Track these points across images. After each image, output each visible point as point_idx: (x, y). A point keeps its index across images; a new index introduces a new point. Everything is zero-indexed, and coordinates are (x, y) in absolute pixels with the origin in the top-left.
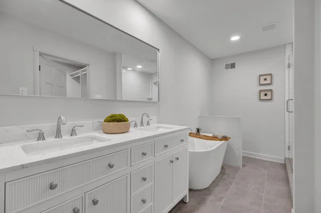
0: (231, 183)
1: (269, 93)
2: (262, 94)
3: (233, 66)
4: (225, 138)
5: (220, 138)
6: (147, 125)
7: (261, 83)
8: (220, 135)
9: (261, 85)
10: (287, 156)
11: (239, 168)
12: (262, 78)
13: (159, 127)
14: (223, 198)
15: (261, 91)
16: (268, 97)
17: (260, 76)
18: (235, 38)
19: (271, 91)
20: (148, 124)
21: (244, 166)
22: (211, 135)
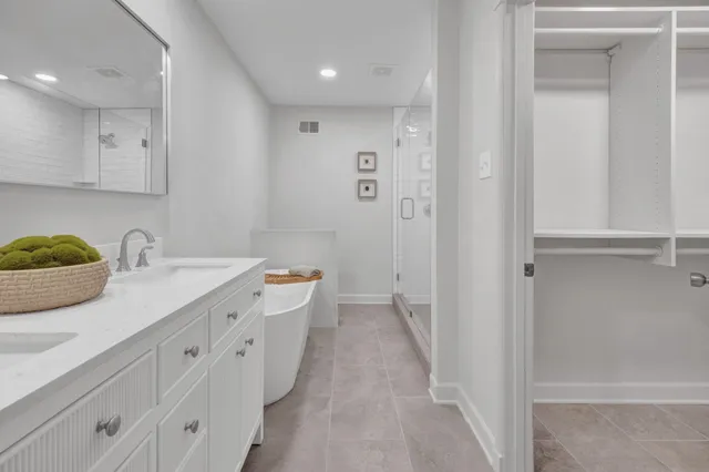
0: (331, 363)
1: (371, 186)
2: (363, 187)
3: (314, 127)
4: (317, 275)
5: (308, 275)
6: (139, 265)
7: (361, 167)
8: (307, 269)
9: (360, 170)
10: (395, 291)
11: (333, 329)
12: (362, 158)
13: (175, 269)
14: (328, 399)
15: (360, 182)
16: (370, 193)
17: (360, 154)
18: (328, 73)
19: (374, 181)
20: (142, 262)
21: (340, 323)
22: (286, 272)
